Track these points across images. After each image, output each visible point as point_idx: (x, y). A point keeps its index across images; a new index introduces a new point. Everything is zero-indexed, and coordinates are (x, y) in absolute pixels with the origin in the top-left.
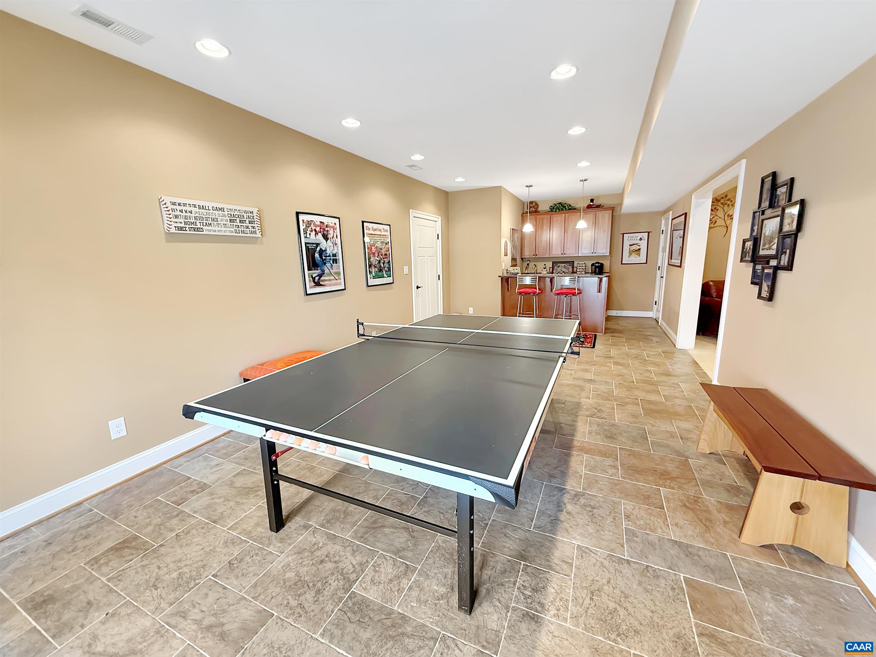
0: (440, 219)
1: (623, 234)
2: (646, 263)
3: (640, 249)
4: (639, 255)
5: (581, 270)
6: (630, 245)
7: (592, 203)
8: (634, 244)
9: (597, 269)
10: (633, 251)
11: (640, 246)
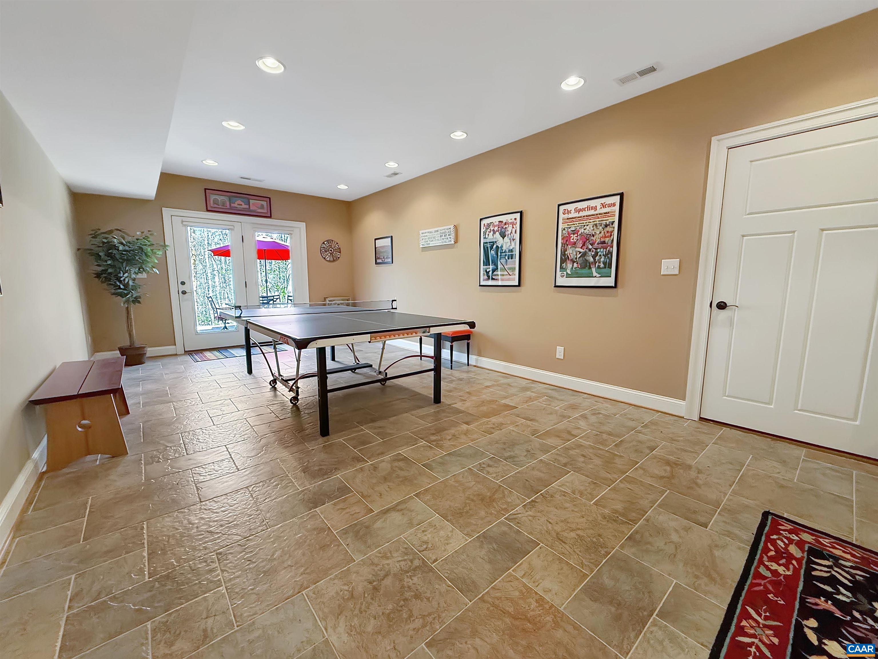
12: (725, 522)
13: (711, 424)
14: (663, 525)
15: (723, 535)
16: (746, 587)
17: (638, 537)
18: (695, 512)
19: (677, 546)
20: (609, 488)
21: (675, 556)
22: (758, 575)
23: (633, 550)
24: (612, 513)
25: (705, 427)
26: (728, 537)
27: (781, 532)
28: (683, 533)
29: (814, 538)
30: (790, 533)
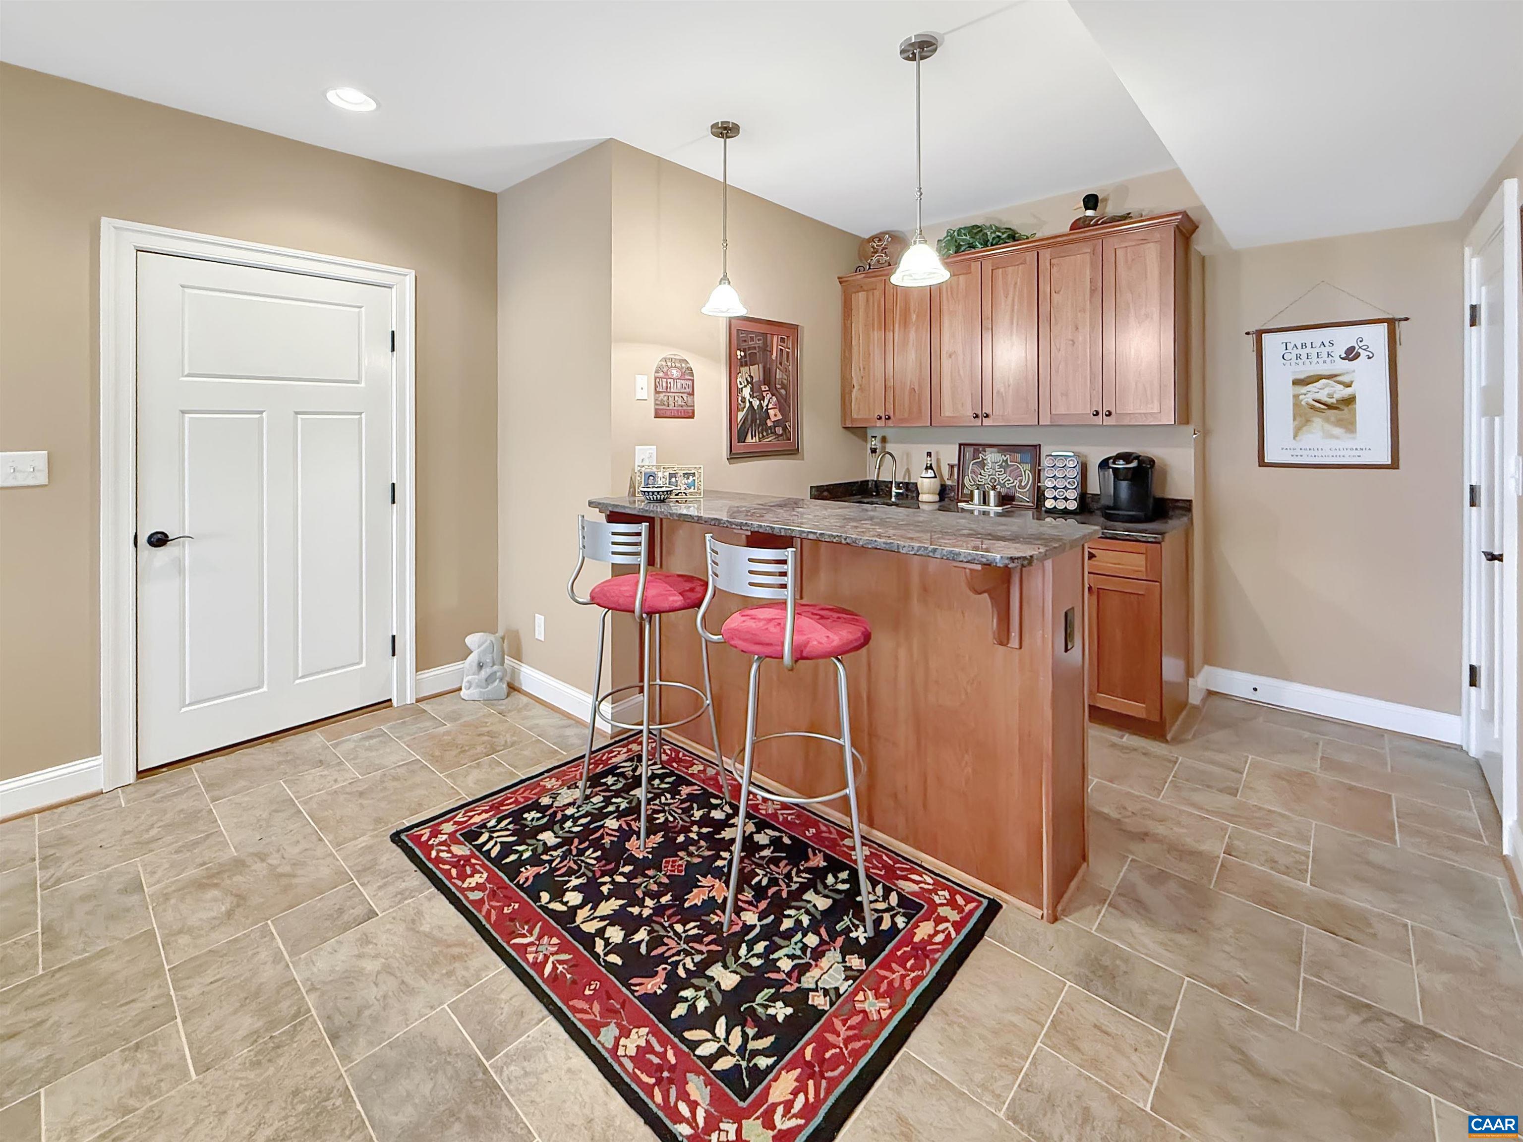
0: (409, 282)
1: (1259, 334)
2: (1395, 464)
3: (1350, 401)
4: (1350, 426)
5: (1060, 484)
6: (1296, 382)
7: (1090, 213)
8: (1318, 378)
9: (1124, 484)
10: (1312, 407)
11: (1348, 385)
12: (380, 888)
13: (166, 773)
14: (337, 969)
15: (399, 902)
16: (488, 926)
17: (339, 1020)
18: (341, 911)
19: (387, 970)
20: (179, 1020)
21: (403, 982)
22: (479, 903)
23: (362, 1042)
24: (252, 1044)
25: (159, 785)
26: (406, 899)
27: (430, 843)
28: (369, 949)
29: (452, 822)
30: (436, 837)
